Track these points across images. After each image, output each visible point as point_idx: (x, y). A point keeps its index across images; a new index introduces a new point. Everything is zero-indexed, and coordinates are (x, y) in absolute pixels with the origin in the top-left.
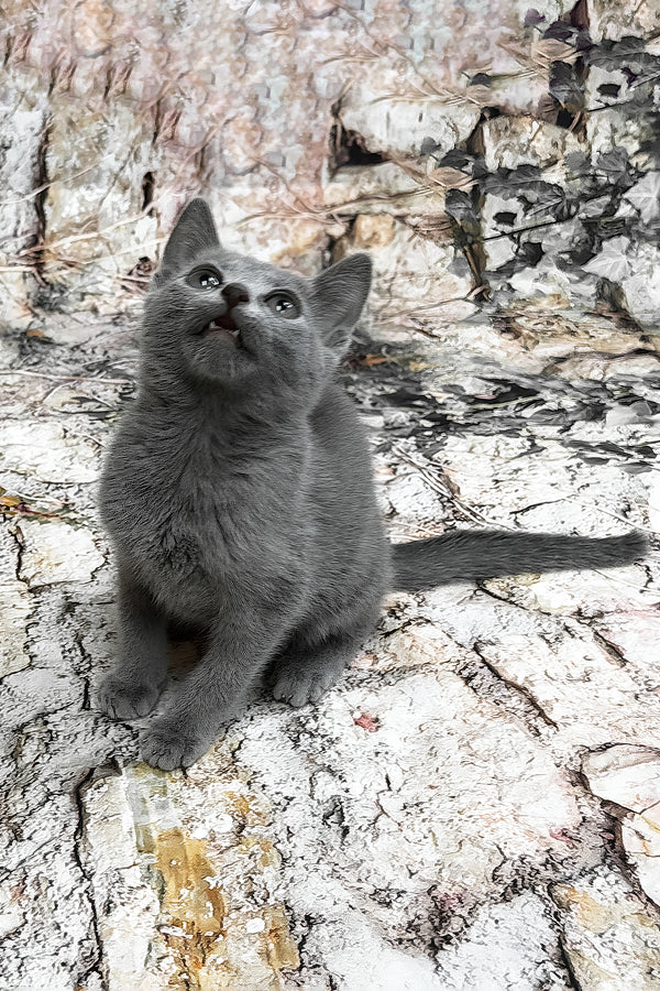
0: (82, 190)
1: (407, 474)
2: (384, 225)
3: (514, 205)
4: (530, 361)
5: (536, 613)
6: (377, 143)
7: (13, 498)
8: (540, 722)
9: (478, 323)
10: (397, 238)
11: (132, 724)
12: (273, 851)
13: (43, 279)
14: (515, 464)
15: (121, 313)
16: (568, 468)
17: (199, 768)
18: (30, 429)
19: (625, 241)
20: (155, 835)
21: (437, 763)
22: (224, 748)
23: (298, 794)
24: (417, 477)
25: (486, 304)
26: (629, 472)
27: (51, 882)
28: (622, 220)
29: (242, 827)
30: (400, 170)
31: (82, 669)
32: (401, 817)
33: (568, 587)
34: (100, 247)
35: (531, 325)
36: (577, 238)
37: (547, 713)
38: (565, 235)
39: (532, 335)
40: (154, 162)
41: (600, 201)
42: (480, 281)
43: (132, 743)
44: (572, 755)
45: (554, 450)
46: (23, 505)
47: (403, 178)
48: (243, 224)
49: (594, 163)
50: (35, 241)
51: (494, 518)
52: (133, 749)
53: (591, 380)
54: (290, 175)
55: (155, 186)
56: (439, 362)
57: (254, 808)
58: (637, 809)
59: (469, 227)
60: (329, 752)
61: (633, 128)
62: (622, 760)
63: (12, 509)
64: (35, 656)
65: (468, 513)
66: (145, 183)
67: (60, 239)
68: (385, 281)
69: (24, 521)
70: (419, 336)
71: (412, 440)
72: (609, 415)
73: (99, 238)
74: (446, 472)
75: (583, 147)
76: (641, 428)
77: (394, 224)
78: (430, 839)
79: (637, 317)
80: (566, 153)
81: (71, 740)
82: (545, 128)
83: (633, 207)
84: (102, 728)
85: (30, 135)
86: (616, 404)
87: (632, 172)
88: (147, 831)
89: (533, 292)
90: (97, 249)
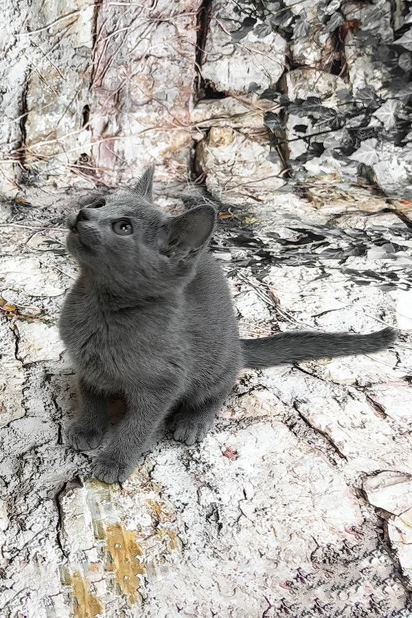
0: (47, 115)
1: (247, 291)
2: (227, 133)
3: (306, 121)
4: (319, 216)
5: (330, 383)
6: (222, 86)
7: (11, 306)
8: (336, 456)
9: (286, 192)
10: (235, 140)
11: (88, 453)
12: (177, 539)
13: (25, 167)
14: (313, 285)
15: (70, 187)
16: (346, 287)
17: (130, 483)
18: (20, 262)
19: (374, 141)
20: (105, 527)
21: (274, 482)
22: (144, 470)
23: (190, 502)
24: (253, 293)
25: (290, 179)
26: (383, 290)
27: (44, 558)
28: (372, 128)
29: (157, 523)
30: (236, 102)
31: (56, 417)
32: (253, 517)
33: (349, 366)
34: (58, 148)
35: (318, 193)
36: (345, 140)
37: (340, 450)
38: (338, 138)
39: (320, 199)
40: (90, 99)
41: (358, 117)
42: (286, 166)
43: (88, 466)
44: (357, 478)
45: (336, 275)
46: (17, 311)
47: (238, 106)
48: (143, 133)
49: (354, 95)
50: (20, 145)
51: (302, 320)
52: (89, 470)
53: (357, 229)
54: (170, 105)
55: (90, 113)
56: (264, 217)
57: (164, 510)
58: (397, 513)
59: (279, 134)
60: (208, 474)
61: (378, 74)
62: (387, 482)
63: (11, 313)
64: (28, 409)
65: (285, 317)
66: (84, 111)
67: (35, 144)
68: (228, 166)
69: (18, 321)
70: (250, 200)
71: (249, 268)
72: (369, 252)
73: (57, 143)
74: (271, 290)
75: (348, 86)
76: (389, 261)
77: (233, 132)
78: (272, 532)
79: (384, 187)
80: (337, 90)
81: (52, 463)
82: (324, 75)
83: (379, 121)
84: (70, 456)
85: (17, 85)
86: (373, 245)
87: (378, 100)
88: (100, 525)
89: (319, 172)
90: (56, 149)
